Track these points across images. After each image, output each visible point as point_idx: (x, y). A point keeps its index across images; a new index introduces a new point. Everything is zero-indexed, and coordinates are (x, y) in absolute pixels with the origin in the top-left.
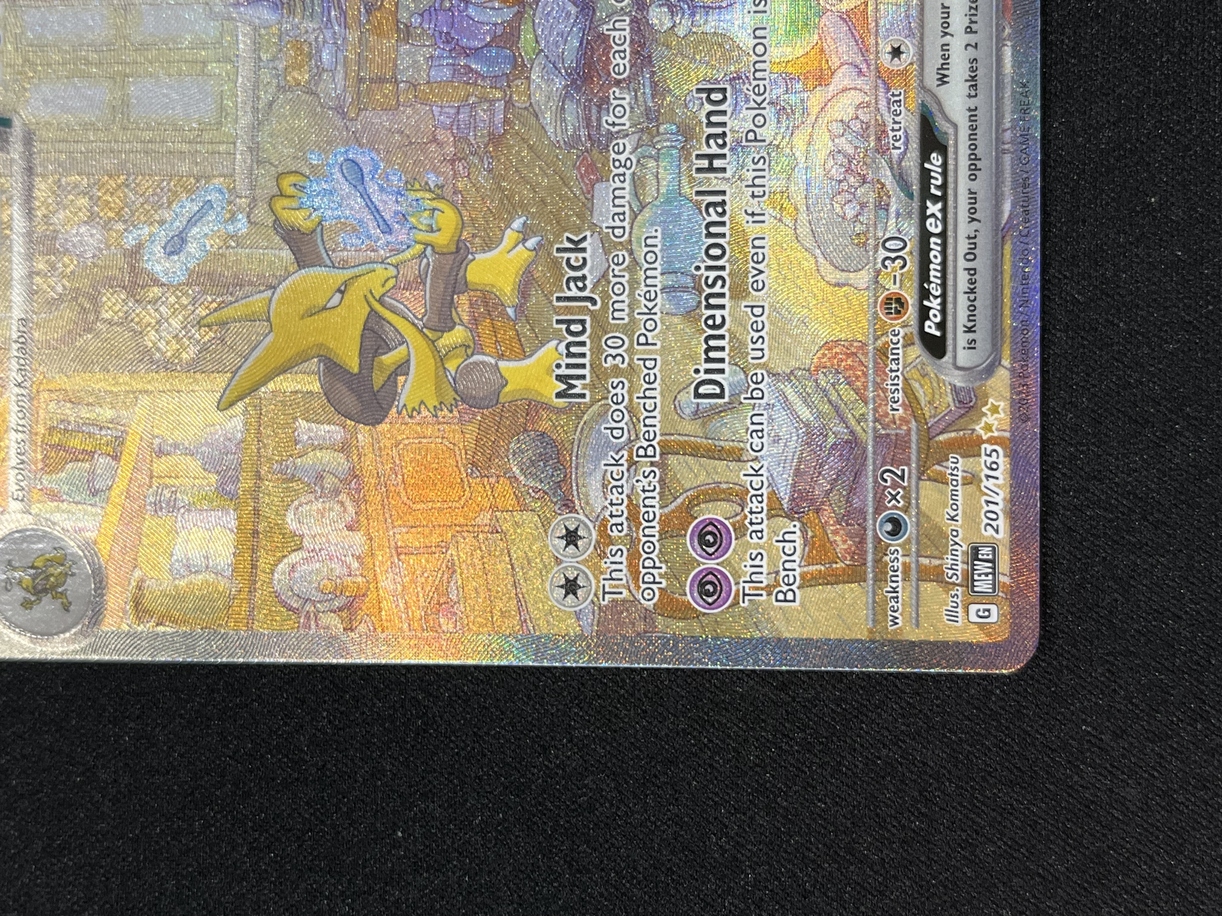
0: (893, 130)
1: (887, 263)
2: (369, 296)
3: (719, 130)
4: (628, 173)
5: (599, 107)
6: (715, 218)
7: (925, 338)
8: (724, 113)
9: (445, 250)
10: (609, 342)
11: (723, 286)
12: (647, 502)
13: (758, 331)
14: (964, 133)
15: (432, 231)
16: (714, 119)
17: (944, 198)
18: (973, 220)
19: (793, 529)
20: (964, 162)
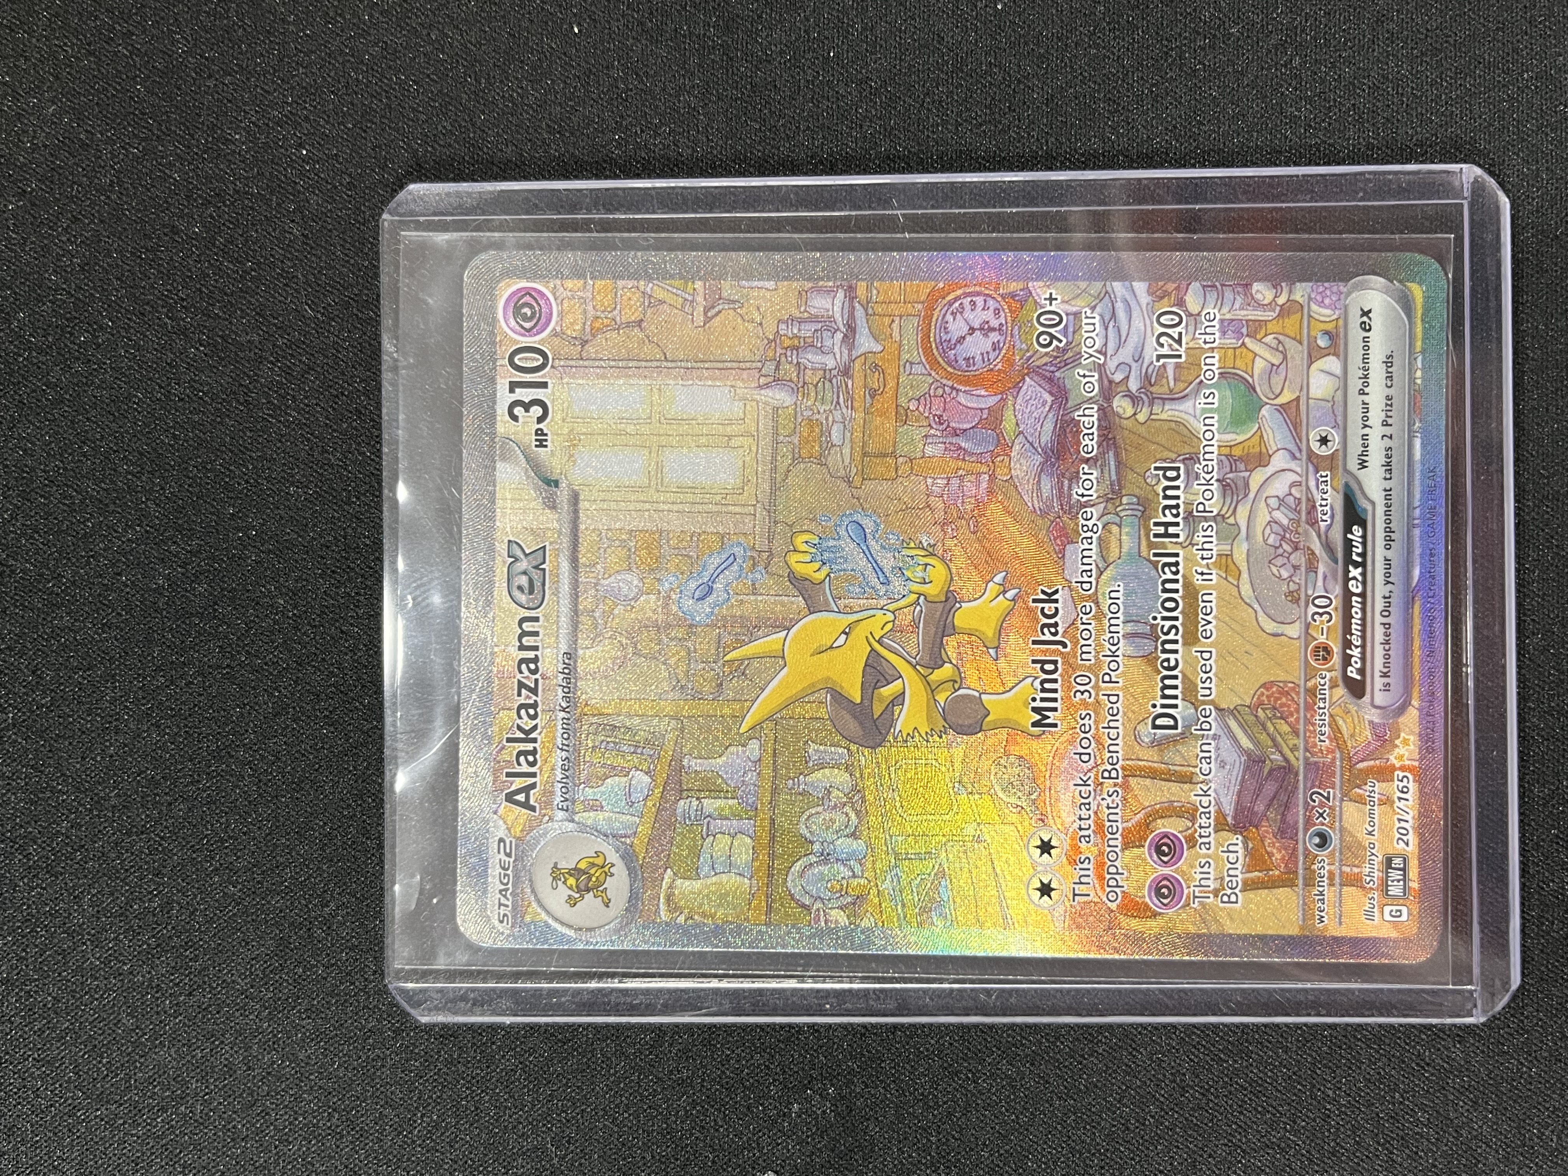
0: (1321, 506)
1: (1316, 617)
2: (870, 637)
3: (1173, 502)
4: (1095, 536)
5: (1070, 480)
6: (1170, 576)
7: (1348, 682)
8: (1177, 488)
9: (936, 600)
10: (1078, 680)
11: (1176, 634)
12: (1111, 817)
13: (1206, 672)
14: (1380, 510)
15: (925, 583)
16: (1169, 493)
17: (1363, 565)
18: (1388, 582)
19: (1235, 841)
20: (1380, 534)
